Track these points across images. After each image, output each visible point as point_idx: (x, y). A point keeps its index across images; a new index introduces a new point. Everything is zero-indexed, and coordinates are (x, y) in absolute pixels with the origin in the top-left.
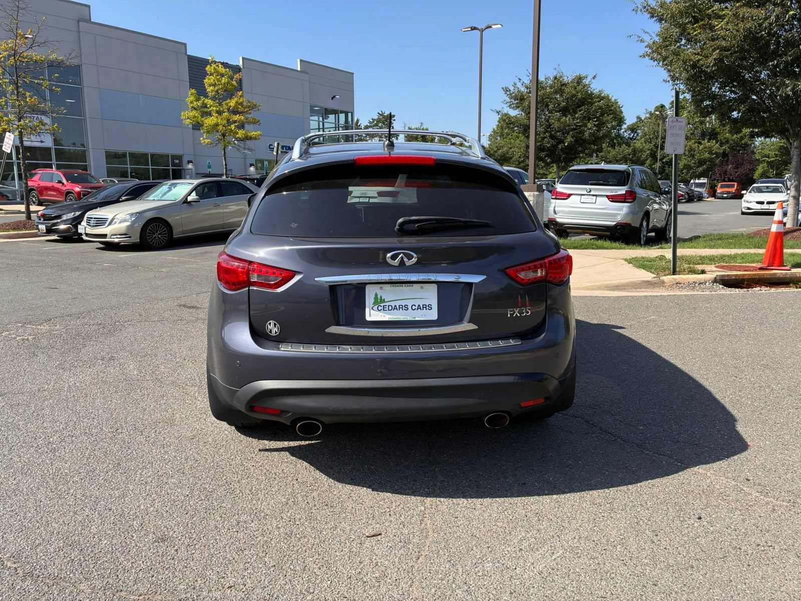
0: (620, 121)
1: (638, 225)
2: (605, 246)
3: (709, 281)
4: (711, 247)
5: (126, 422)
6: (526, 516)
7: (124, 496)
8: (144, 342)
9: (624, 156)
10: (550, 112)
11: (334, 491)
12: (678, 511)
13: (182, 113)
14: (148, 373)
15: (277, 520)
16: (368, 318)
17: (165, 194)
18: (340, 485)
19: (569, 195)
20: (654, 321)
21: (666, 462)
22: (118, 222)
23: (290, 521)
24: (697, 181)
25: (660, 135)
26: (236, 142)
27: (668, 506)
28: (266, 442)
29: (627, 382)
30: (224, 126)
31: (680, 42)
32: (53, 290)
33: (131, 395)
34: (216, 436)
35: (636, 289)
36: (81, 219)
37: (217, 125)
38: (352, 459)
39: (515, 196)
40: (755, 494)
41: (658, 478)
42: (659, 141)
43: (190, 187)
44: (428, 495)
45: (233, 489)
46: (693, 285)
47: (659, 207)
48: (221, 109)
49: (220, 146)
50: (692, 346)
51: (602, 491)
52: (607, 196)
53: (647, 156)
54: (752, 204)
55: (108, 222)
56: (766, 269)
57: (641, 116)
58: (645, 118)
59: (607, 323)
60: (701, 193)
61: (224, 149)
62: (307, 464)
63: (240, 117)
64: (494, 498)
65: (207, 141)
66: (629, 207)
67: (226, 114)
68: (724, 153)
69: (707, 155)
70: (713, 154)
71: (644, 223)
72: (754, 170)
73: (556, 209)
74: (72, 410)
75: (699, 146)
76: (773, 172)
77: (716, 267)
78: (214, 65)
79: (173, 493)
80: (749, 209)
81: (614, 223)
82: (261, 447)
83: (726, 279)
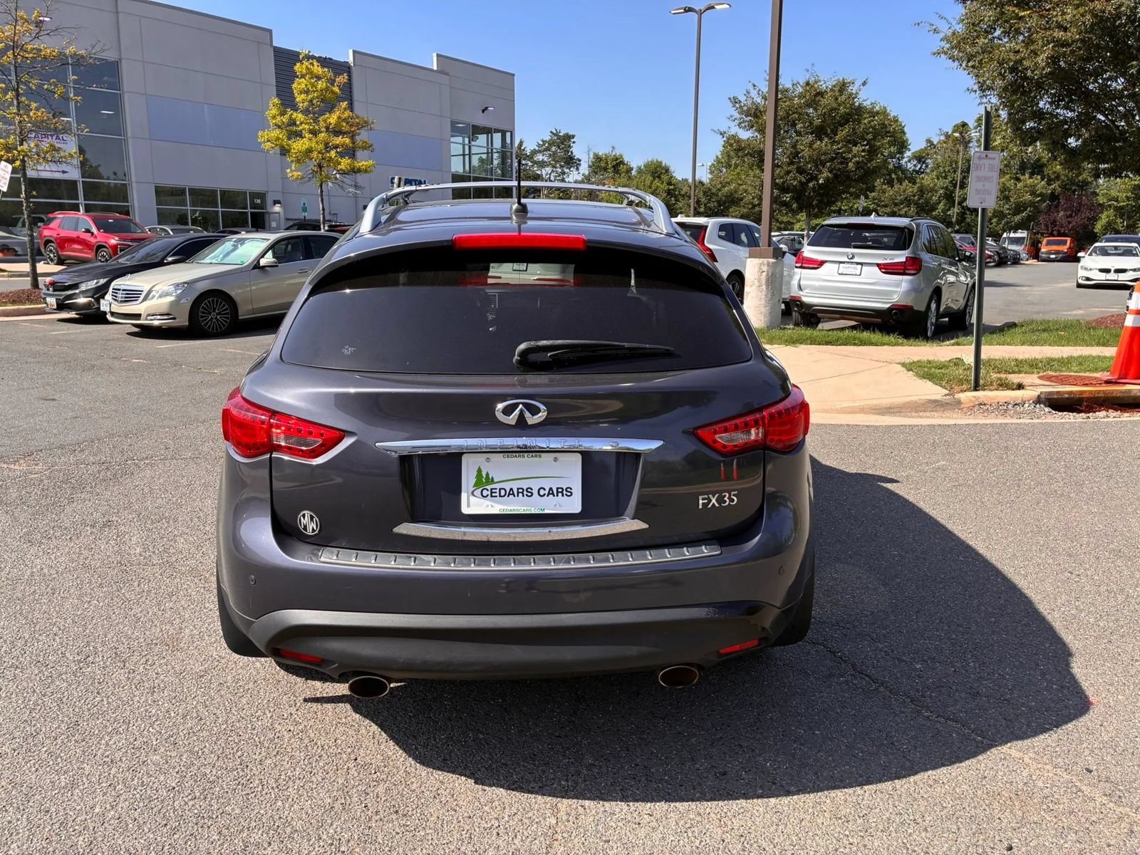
0: (902, 146)
1: (923, 309)
2: (874, 341)
3: (1029, 401)
4: (1032, 343)
5: (103, 644)
6: (723, 841)
7: (73, 785)
8: (163, 496)
9: (906, 198)
10: (798, 133)
11: (412, 783)
12: (974, 834)
13: (260, 133)
14: (157, 552)
15: (311, 842)
16: (465, 510)
17: (228, 254)
18: (423, 771)
19: (822, 263)
20: (944, 470)
21: (958, 734)
22: (157, 296)
23: (332, 844)
24: (1012, 235)
25: (960, 166)
26: (338, 176)
27: (959, 824)
28: (318, 684)
29: (899, 580)
30: (319, 153)
31: (992, 34)
32: (49, 402)
33: (123, 591)
34: (240, 671)
35: (917, 412)
36: (105, 291)
37: (310, 151)
38: (450, 720)
39: (717, 300)
40: (1101, 799)
41: (944, 765)
42: (959, 176)
43: (265, 245)
44: (565, 794)
45: (248, 777)
46: (1005, 408)
47: (956, 281)
48: (317, 127)
49: (315, 183)
50: (1002, 515)
51: (850, 791)
52: (878, 265)
53: (939, 197)
54: (1092, 272)
55: (142, 297)
56: (1116, 383)
57: (932, 140)
58: (939, 142)
59: (870, 472)
60: (1017, 253)
61: (321, 186)
62: (376, 727)
63: (344, 139)
64: (672, 801)
65: (296, 174)
66: (911, 282)
67: (323, 134)
68: (1052, 194)
69: (1028, 197)
70: (1038, 196)
71: (932, 305)
72: (1095, 219)
73: (802, 283)
74: (26, 618)
75: (1016, 184)
76: (1124, 222)
77: (1040, 378)
78: (306, 63)
79: (151, 784)
80: (1088, 279)
81: (888, 306)
82: (308, 693)
83: (1055, 399)
